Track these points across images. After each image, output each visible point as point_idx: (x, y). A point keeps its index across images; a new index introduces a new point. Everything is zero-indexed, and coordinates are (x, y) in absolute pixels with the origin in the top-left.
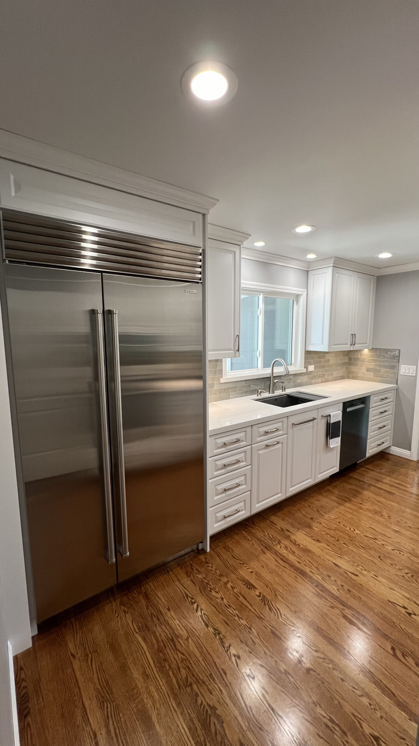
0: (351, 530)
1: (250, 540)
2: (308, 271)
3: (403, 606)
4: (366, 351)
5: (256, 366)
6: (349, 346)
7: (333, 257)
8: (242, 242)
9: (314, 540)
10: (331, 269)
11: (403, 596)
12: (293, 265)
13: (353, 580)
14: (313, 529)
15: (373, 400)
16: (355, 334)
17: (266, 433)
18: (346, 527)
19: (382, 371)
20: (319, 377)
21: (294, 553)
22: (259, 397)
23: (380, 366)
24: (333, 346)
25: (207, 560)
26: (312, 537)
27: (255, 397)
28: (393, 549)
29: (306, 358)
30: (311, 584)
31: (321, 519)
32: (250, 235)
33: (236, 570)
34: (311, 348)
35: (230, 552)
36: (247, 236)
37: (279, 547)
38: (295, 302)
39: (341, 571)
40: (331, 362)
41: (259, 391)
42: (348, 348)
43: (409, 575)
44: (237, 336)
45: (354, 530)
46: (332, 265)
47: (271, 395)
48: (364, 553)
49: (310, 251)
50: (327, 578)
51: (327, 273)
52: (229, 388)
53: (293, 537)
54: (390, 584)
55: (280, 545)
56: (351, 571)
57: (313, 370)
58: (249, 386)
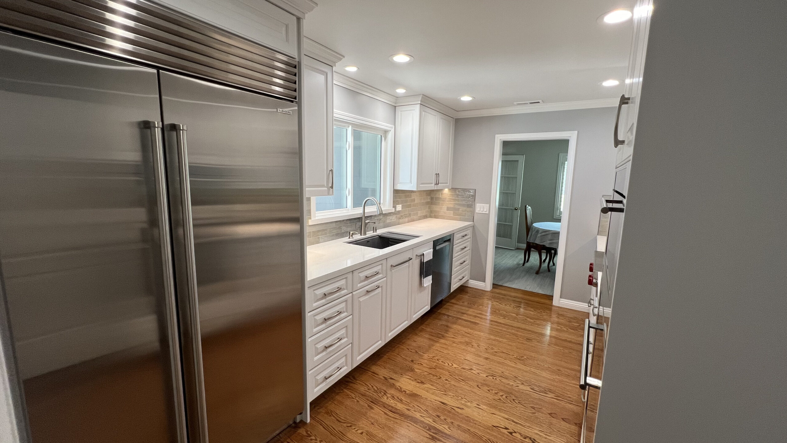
0: (450, 365)
1: (354, 397)
2: (395, 107)
3: (504, 427)
4: (446, 191)
5: (345, 206)
6: (433, 185)
7: (420, 95)
8: (335, 63)
9: (418, 382)
10: (418, 106)
11: (504, 417)
12: (382, 98)
13: (461, 414)
14: (415, 371)
15: (457, 237)
16: (438, 174)
17: (367, 278)
18: (445, 363)
19: (461, 210)
20: (406, 217)
21: (402, 401)
22: (351, 240)
23: (459, 205)
24: (421, 185)
25: (309, 433)
26: (416, 380)
27: (347, 239)
28: (487, 375)
29: (395, 197)
30: (423, 429)
31: (421, 360)
32: (344, 57)
33: (345, 435)
34: (399, 187)
35: (334, 416)
36: (340, 57)
37: (385, 398)
38: (383, 138)
39: (448, 408)
40: (416, 202)
41: (351, 232)
42: (432, 187)
43: (504, 397)
44: (330, 171)
45: (453, 365)
46: (419, 102)
47: (363, 237)
48: (464, 385)
49: (400, 85)
50: (437, 419)
51: (414, 110)
52: (318, 231)
53: (398, 384)
54: (491, 410)
55: (386, 395)
56: (456, 406)
57: (401, 210)
58: (340, 228)
